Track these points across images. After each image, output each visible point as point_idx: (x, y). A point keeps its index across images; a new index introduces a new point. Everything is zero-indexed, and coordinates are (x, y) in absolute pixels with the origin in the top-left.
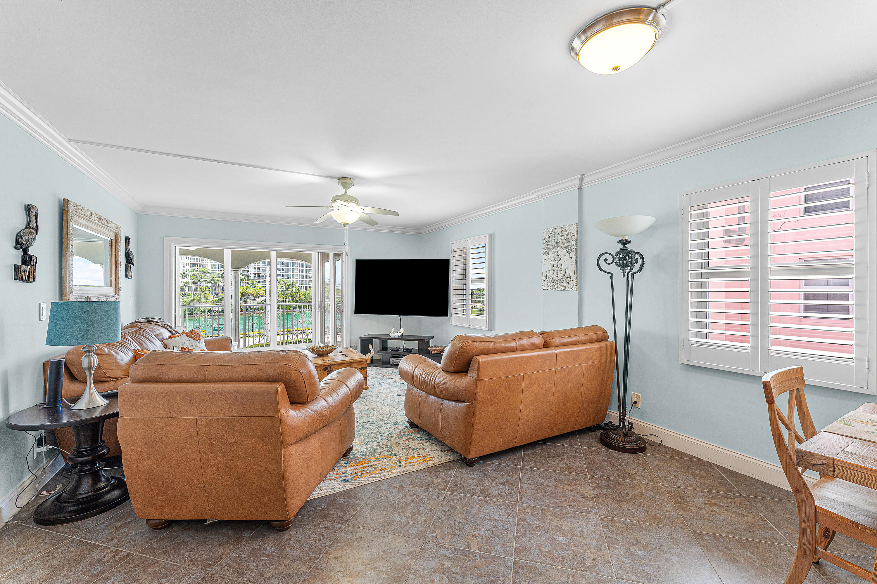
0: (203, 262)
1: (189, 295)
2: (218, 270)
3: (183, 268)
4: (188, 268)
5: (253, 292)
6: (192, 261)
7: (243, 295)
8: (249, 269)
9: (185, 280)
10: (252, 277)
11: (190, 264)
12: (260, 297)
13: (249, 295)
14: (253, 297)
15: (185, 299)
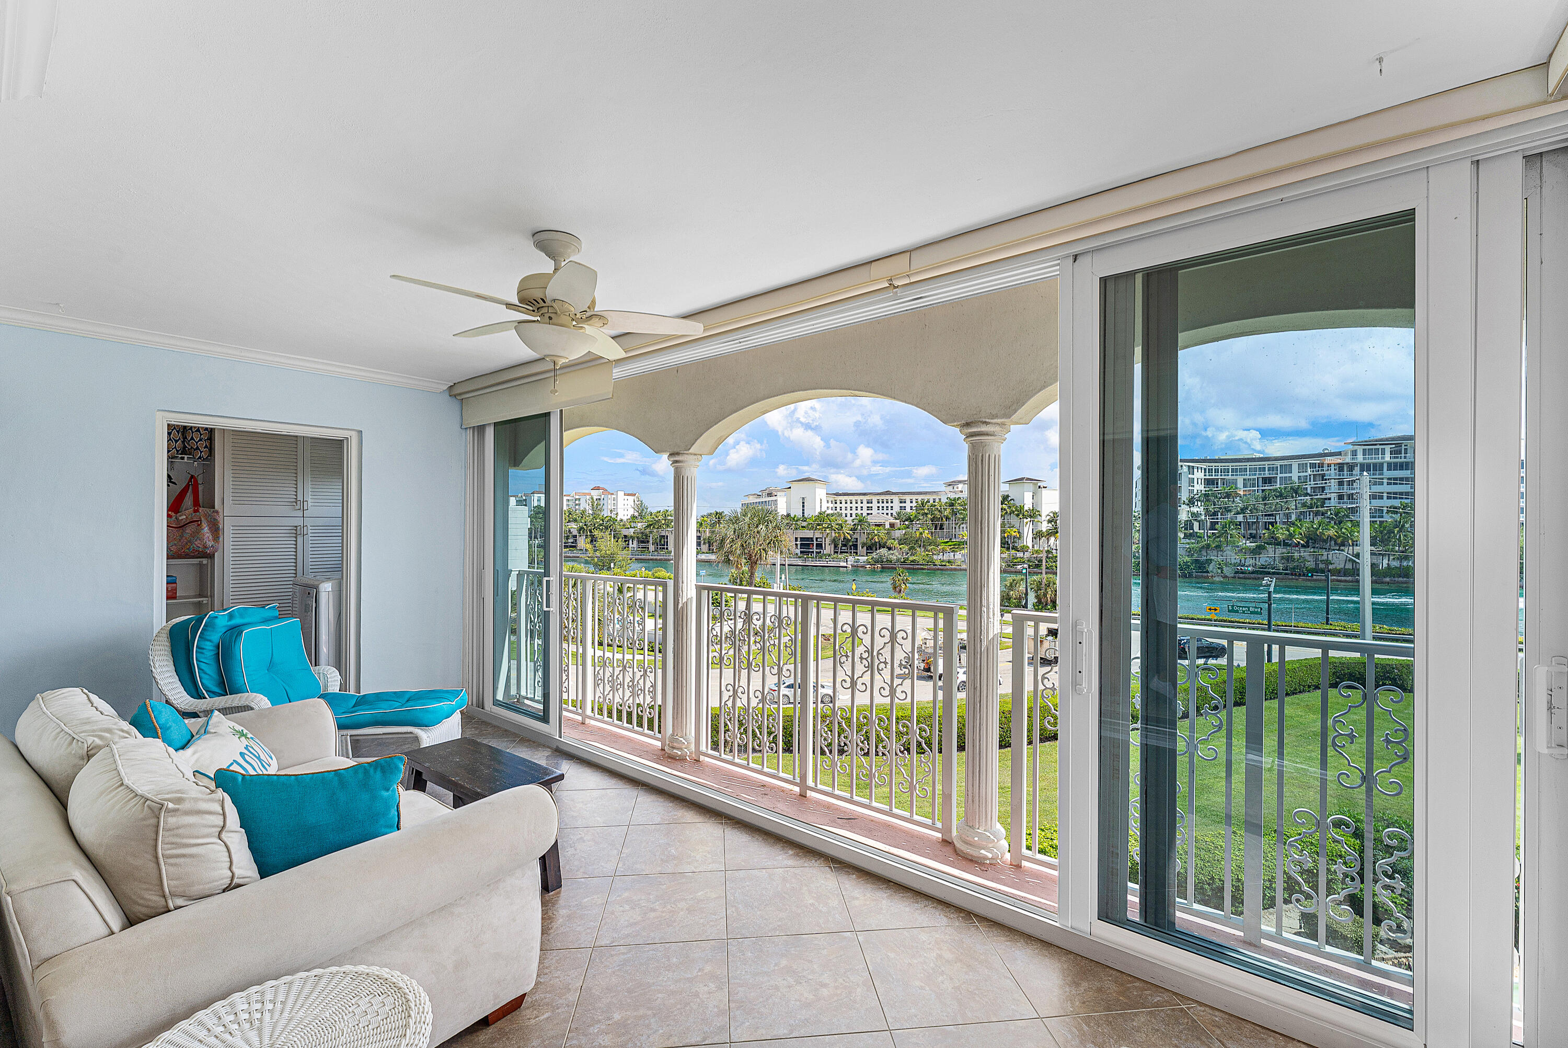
0: (1228, 475)
1: (1201, 537)
2: (1256, 488)
3: (1191, 488)
4: (1199, 487)
5: (1335, 533)
6: (1207, 474)
7: (1311, 539)
8: (1326, 483)
9: (1195, 510)
10: (1334, 502)
11: (1203, 480)
12: (1353, 545)
13: (1325, 541)
14: (1336, 544)
15: (1192, 543)
